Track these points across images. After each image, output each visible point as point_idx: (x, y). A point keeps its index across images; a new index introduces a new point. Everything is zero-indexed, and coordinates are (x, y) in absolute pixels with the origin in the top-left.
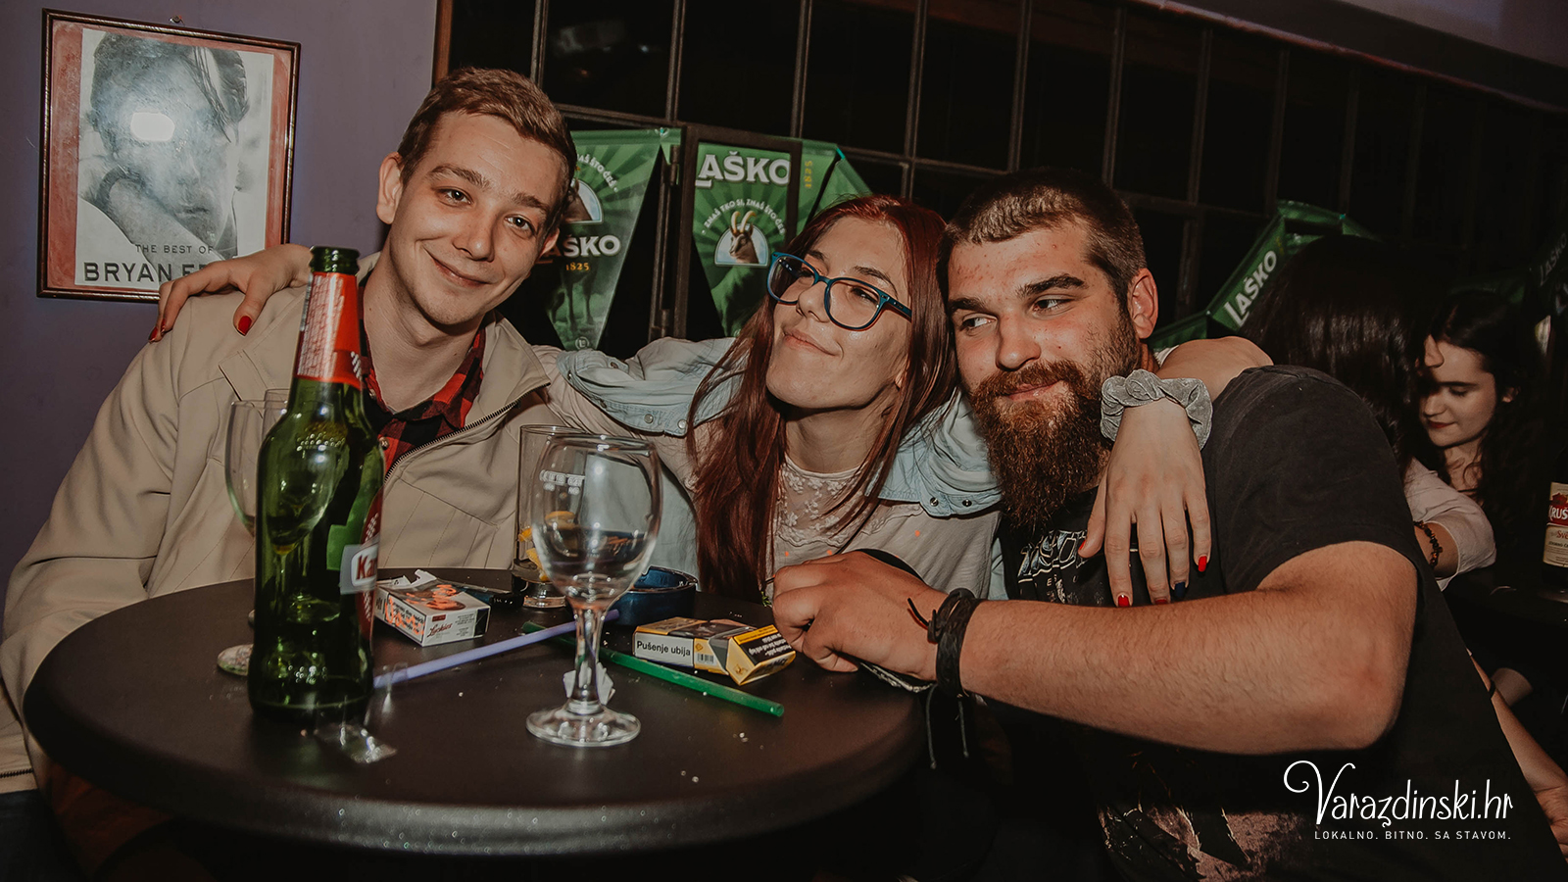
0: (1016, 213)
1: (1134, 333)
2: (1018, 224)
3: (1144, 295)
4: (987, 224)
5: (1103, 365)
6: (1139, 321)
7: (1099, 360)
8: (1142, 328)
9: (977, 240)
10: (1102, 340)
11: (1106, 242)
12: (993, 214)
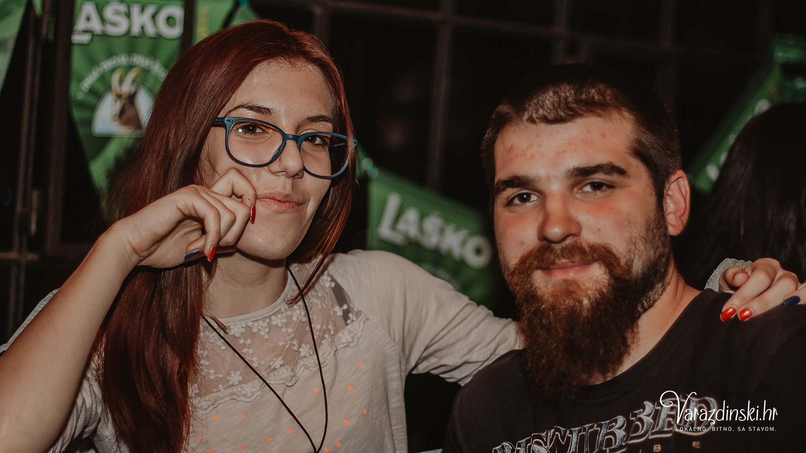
0: (570, 99)
1: (666, 228)
2: (571, 109)
3: (678, 196)
4: (542, 107)
5: (636, 252)
6: (671, 219)
7: (633, 247)
8: (673, 226)
9: (531, 120)
10: (638, 229)
11: (648, 139)
12: (548, 98)
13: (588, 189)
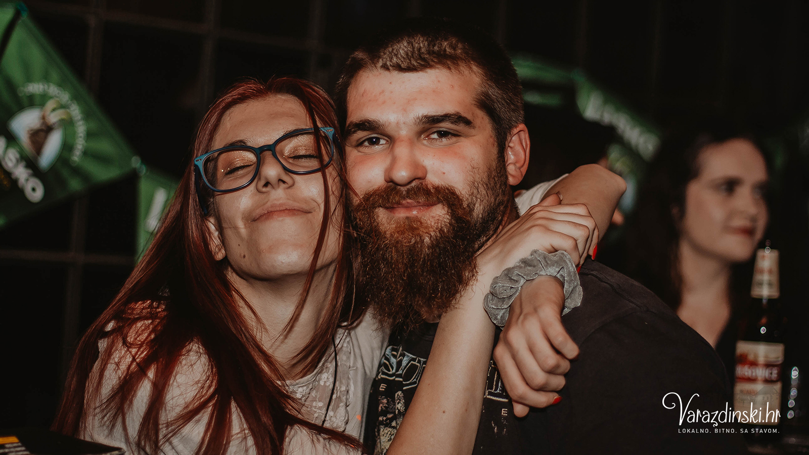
0: (423, 50)
1: (507, 178)
2: (424, 59)
3: (518, 148)
4: (396, 55)
5: (479, 196)
6: (511, 169)
7: (475, 191)
8: (513, 176)
9: (385, 67)
10: (481, 176)
11: (494, 92)
12: (402, 48)
13: (435, 136)
